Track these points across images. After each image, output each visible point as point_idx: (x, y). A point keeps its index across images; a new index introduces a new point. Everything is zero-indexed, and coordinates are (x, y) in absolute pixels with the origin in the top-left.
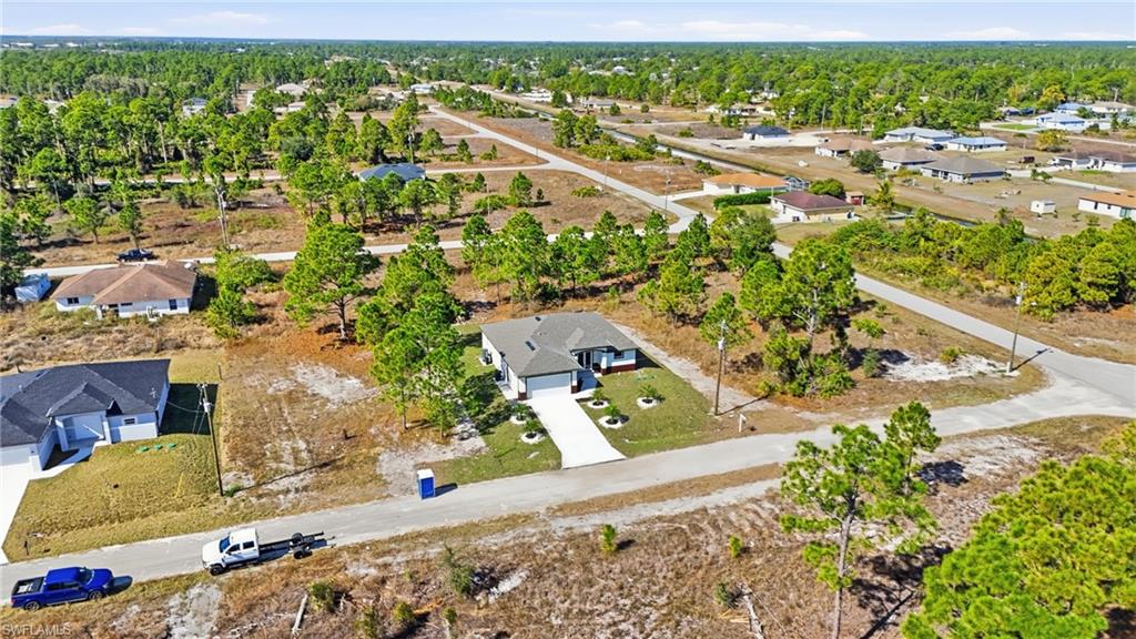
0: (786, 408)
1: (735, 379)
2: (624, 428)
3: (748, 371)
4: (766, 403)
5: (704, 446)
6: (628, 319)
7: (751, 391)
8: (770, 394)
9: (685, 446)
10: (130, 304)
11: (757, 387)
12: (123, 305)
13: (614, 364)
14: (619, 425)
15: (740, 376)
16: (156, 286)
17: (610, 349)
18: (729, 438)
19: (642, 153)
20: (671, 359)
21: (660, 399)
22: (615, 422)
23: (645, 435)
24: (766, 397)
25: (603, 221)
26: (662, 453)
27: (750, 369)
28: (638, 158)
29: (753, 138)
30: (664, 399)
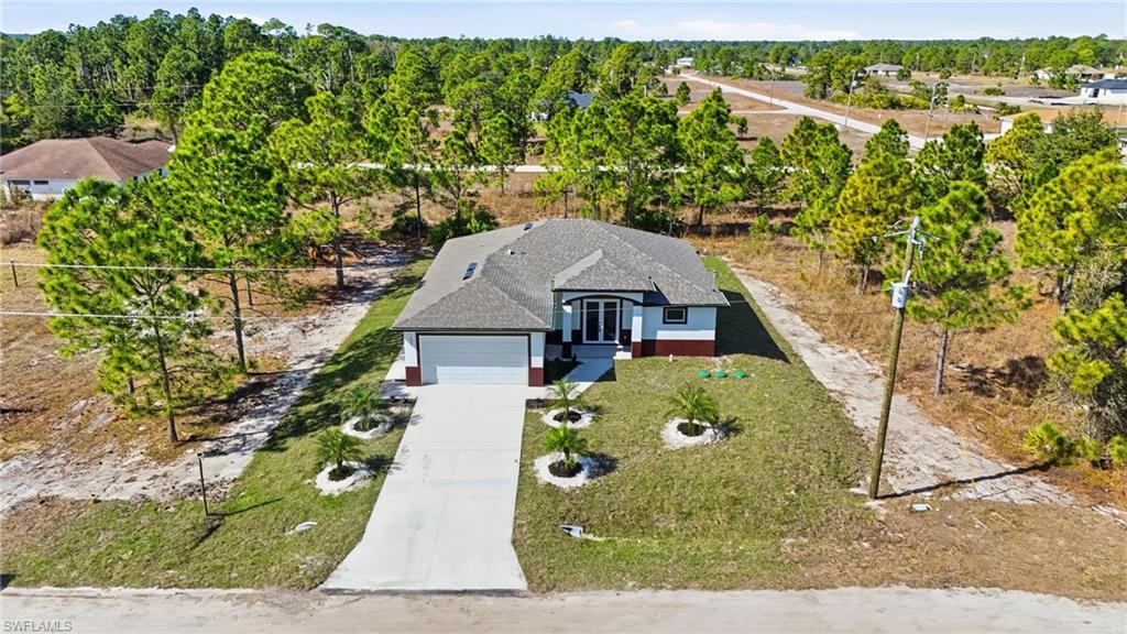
0: (1103, 511)
1: (964, 408)
2: (587, 492)
3: (1004, 394)
4: (1041, 485)
5: (793, 595)
6: (777, 271)
7: (1001, 446)
8: (1057, 459)
9: (732, 583)
10: (47, 182)
11: (1022, 435)
12: (37, 182)
13: (664, 335)
14: (580, 479)
15: (979, 403)
16: (86, 162)
17: (652, 298)
18: (888, 580)
19: (918, 101)
20: (825, 349)
21: (729, 428)
22: (572, 471)
23: (640, 520)
24: (1044, 468)
25: (797, 132)
26: (646, 594)
27: (1014, 390)
28: (912, 106)
29: (1095, 95)
30: (737, 431)
